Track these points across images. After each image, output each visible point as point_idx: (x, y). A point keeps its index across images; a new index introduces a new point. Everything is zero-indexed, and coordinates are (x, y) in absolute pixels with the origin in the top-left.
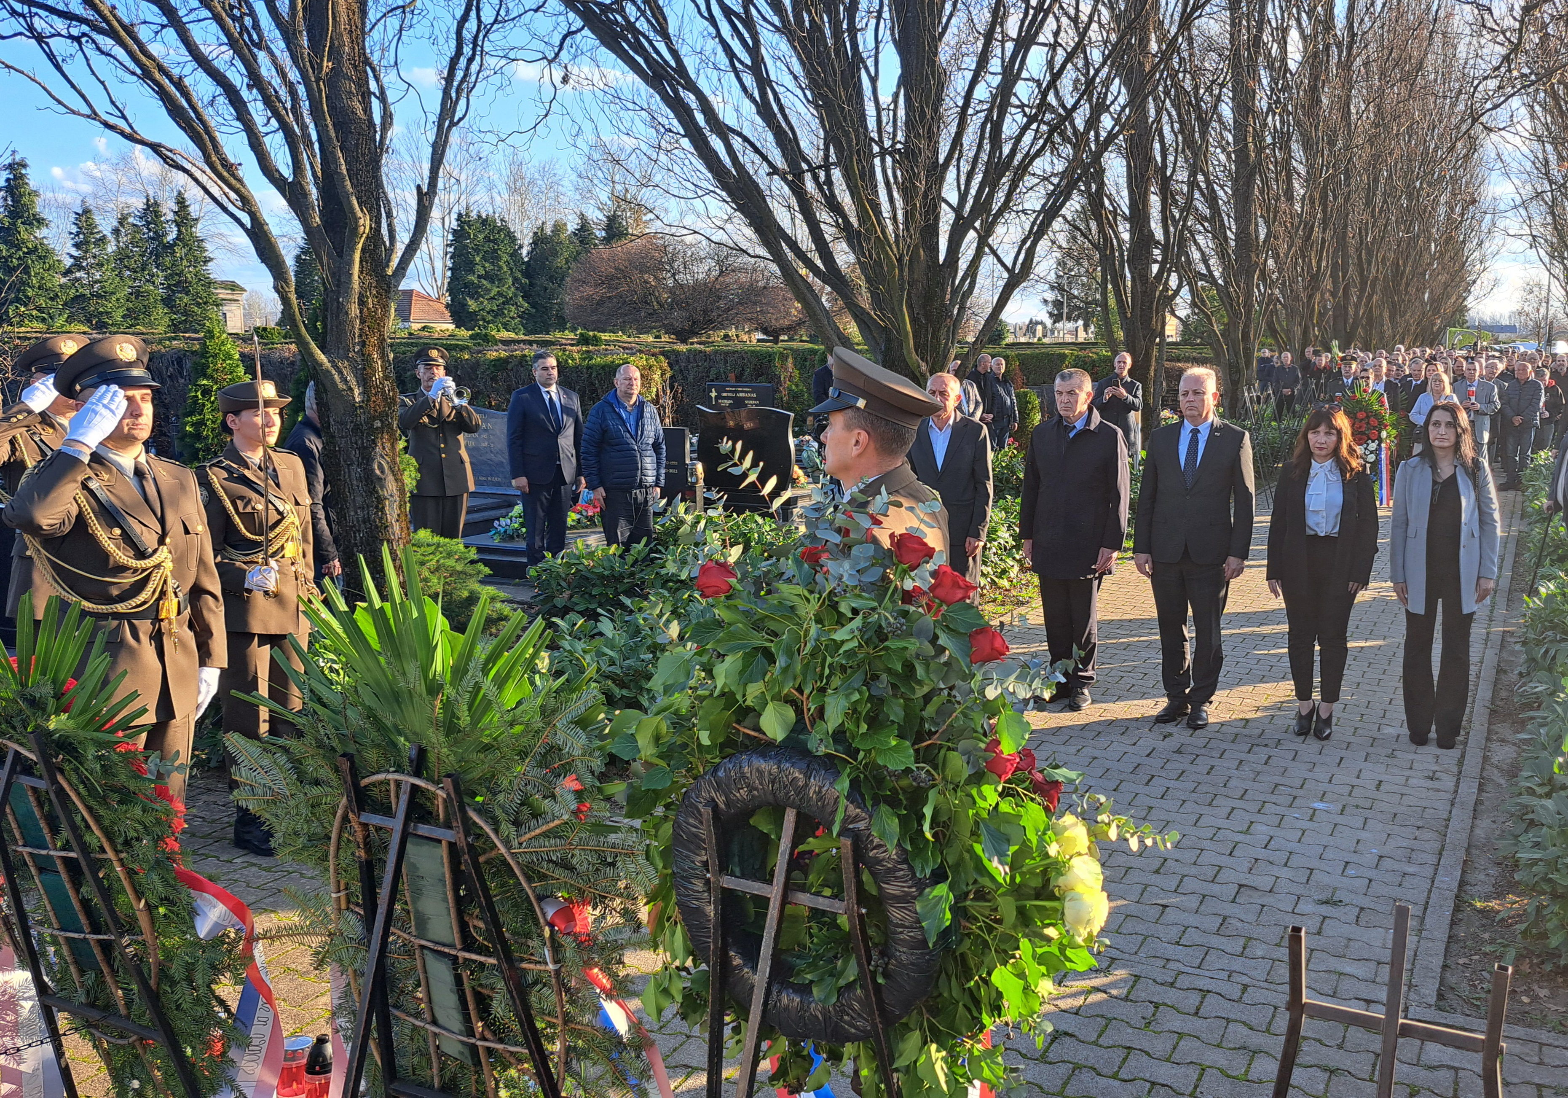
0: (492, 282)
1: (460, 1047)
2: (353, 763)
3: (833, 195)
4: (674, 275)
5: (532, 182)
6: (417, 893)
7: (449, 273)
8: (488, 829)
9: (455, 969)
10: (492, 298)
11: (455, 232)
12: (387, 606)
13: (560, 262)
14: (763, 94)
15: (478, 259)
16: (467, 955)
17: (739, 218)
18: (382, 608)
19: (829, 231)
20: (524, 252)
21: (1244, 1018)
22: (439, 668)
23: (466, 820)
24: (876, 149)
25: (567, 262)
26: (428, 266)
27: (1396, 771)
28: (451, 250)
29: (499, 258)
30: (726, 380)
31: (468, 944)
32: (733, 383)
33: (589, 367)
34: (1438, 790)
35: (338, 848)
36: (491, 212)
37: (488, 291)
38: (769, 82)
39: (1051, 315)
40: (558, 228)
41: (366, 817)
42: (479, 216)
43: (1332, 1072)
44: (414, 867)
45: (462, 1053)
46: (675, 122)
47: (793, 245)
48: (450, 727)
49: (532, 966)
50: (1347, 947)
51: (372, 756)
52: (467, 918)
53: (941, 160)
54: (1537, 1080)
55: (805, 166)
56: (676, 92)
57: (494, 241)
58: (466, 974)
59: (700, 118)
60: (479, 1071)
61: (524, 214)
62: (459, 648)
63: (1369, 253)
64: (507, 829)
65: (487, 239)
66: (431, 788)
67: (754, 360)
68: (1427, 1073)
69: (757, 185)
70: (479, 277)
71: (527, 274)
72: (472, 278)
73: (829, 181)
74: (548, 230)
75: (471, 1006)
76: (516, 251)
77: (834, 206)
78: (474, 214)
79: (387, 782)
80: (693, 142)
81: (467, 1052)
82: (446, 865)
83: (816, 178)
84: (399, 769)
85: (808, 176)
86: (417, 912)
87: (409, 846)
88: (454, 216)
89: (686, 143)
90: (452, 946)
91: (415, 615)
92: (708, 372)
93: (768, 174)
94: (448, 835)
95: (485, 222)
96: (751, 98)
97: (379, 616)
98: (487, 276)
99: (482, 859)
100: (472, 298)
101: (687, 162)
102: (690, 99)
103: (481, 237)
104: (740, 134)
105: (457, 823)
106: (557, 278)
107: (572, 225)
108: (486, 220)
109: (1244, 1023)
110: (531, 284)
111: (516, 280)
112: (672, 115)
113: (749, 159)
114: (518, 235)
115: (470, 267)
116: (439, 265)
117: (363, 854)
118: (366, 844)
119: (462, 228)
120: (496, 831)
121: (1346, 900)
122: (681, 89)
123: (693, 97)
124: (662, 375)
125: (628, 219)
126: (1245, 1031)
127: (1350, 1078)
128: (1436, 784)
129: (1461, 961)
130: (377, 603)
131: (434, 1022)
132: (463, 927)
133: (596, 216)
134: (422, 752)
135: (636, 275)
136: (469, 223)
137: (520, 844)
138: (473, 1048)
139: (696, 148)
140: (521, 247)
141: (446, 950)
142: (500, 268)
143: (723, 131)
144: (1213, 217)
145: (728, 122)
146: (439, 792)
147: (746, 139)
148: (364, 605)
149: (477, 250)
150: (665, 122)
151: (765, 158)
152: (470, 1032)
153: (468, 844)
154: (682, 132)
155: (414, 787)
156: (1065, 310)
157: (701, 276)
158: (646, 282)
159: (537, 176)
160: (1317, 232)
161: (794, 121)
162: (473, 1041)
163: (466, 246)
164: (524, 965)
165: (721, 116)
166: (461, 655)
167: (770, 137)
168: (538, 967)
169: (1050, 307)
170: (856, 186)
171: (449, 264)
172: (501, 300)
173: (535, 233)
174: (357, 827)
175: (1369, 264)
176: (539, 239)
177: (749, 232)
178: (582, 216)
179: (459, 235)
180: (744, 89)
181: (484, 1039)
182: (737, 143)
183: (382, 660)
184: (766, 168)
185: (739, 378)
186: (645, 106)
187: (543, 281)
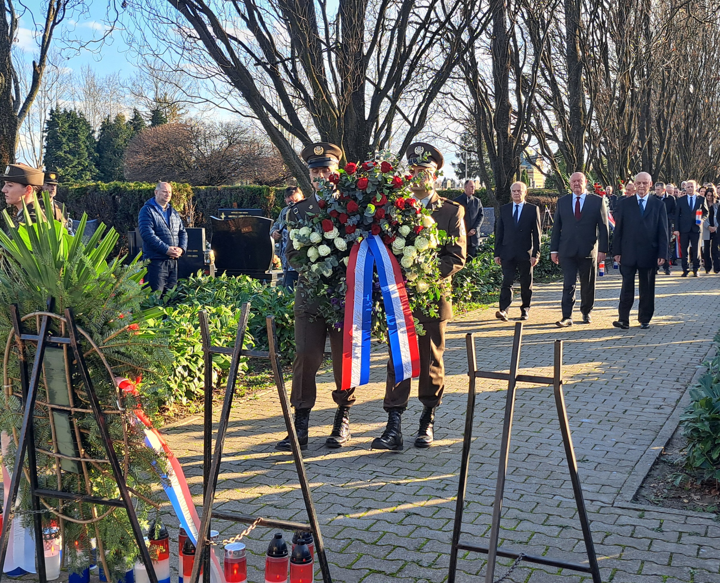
0: (74, 156)
1: (72, 464)
2: (17, 308)
3: (297, 79)
4: (198, 147)
5: (102, 89)
6: (50, 379)
7: (44, 150)
8: (87, 336)
9: (70, 418)
10: (74, 167)
11: (48, 122)
12: (35, 225)
13: (120, 141)
14: (251, 14)
15: (64, 140)
16: (76, 410)
17: (237, 92)
18: (32, 226)
19: (295, 102)
20: (96, 135)
21: (518, 507)
22: (62, 254)
23: (76, 331)
24: (323, 47)
25: (125, 141)
26: (30, 147)
27: (638, 405)
28: (46, 134)
29: (79, 139)
30: (232, 207)
31: (77, 402)
32: (236, 208)
33: (140, 191)
34: (661, 414)
35: (8, 359)
36: (73, 108)
37: (72, 161)
38: (255, 8)
39: (457, 173)
40: (119, 118)
41: (24, 337)
42: (65, 111)
43: (563, 527)
44: (48, 364)
45: (73, 468)
46: (195, 31)
47: (270, 109)
48: (68, 284)
49: (110, 412)
50: (586, 479)
51: (27, 304)
52: (76, 391)
53: (365, 51)
54: (680, 530)
55: (278, 59)
56: (194, 12)
57: (76, 128)
58: (76, 421)
59: (210, 29)
60: (82, 479)
61: (96, 111)
62: (72, 243)
63: (665, 123)
64: (97, 336)
65: (70, 127)
66: (58, 317)
67: (250, 194)
68: (619, 528)
69: (247, 72)
70: (65, 152)
71: (98, 150)
72: (61, 153)
73: (294, 70)
74: (112, 119)
75: (78, 440)
76: (90, 134)
77: (297, 85)
78: (62, 111)
79: (35, 316)
80: (205, 43)
81: (76, 467)
82: (66, 360)
83: (285, 67)
84: (41, 310)
85: (280, 65)
86: (50, 389)
87: (46, 353)
88: (48, 111)
89: (201, 43)
90: (69, 406)
91: (50, 227)
92: (219, 201)
93: (255, 65)
94: (67, 341)
95: (69, 115)
96: (243, 17)
97: (30, 230)
98: (70, 152)
99: (84, 355)
100: (60, 167)
101: (202, 57)
102: (205, 18)
103: (67, 125)
104: (236, 39)
105: (72, 333)
106: (119, 152)
107: (128, 116)
108: (70, 114)
109: (518, 509)
110: (101, 157)
111: (90, 154)
112: (192, 27)
113: (243, 56)
114: (92, 124)
115: (58, 145)
116: (37, 145)
117: (22, 357)
118: (24, 352)
119: (54, 120)
120: (91, 337)
121: (590, 460)
122: (198, 12)
123: (206, 17)
124: (187, 195)
125: (166, 112)
126: (519, 512)
127: (573, 530)
128: (660, 411)
129: (652, 485)
130: (30, 223)
131: (58, 452)
132: (74, 395)
133: (145, 111)
134: (53, 300)
135: (172, 147)
136: (58, 116)
137: (104, 344)
138: (79, 463)
139: (207, 46)
140: (94, 132)
141: (65, 408)
142: (80, 146)
143: (225, 37)
144: (554, 97)
145: (228, 32)
146: (62, 319)
147: (240, 43)
148: (24, 224)
149: (64, 134)
150: (187, 30)
151: (253, 55)
152: (78, 455)
153: (77, 344)
154: (199, 37)
155: (49, 317)
156: (467, 170)
157: (216, 147)
158: (179, 152)
159: (104, 85)
160: (628, 108)
161: (270, 30)
162: (79, 459)
163: (56, 132)
164: (106, 412)
165: (224, 28)
166: (73, 247)
167: (256, 43)
168: (113, 412)
169: (457, 169)
170: (310, 69)
171: (45, 144)
172: (80, 168)
173: (103, 123)
174: (19, 342)
175: (665, 129)
176: (106, 127)
177: (243, 101)
178: (136, 111)
179: (51, 124)
180: (239, 11)
181: (84, 458)
182: (233, 44)
183: (33, 256)
184: (253, 61)
185: (239, 206)
186: (175, 21)
187: (108, 154)
